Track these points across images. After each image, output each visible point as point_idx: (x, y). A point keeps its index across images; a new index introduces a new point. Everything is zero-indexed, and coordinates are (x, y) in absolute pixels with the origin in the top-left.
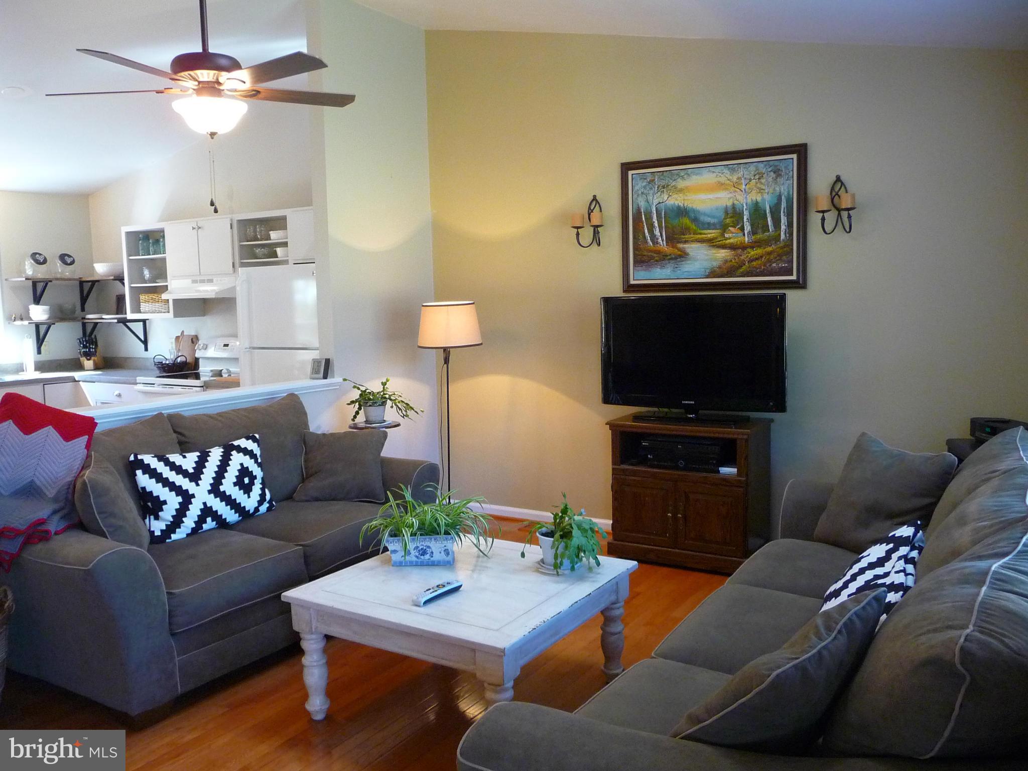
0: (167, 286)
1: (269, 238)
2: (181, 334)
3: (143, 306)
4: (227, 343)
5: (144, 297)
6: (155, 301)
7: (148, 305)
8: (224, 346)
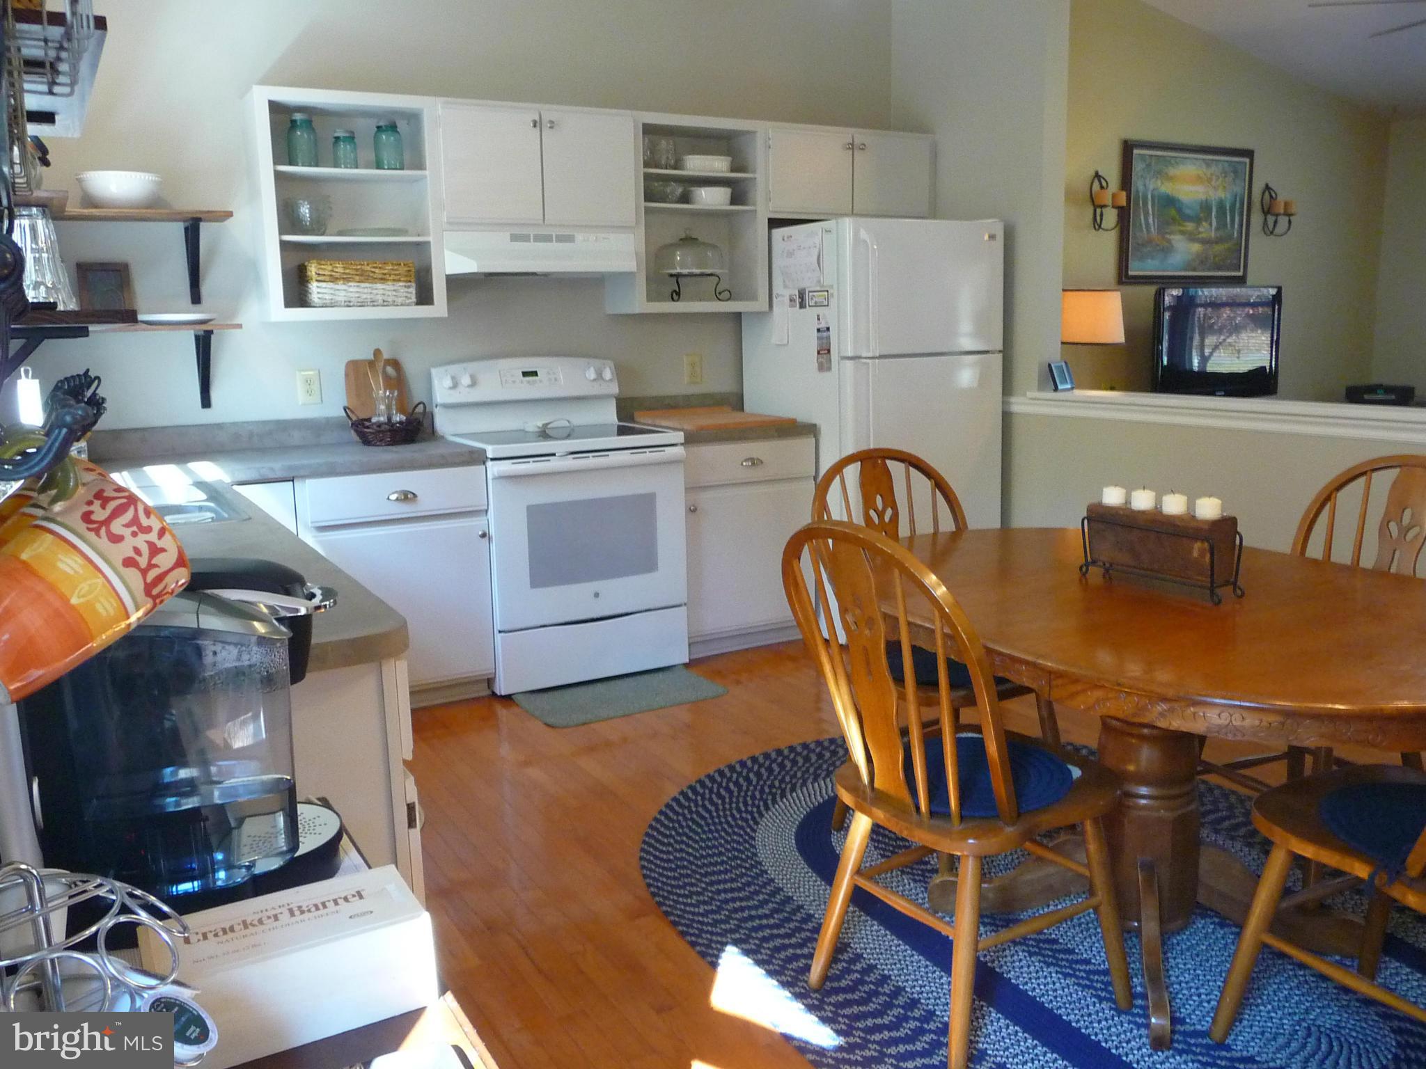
0: (428, 243)
1: (682, 166)
2: (373, 355)
3: (316, 290)
4: (532, 370)
5: (330, 268)
6: (372, 277)
7: (344, 287)
8: (525, 374)
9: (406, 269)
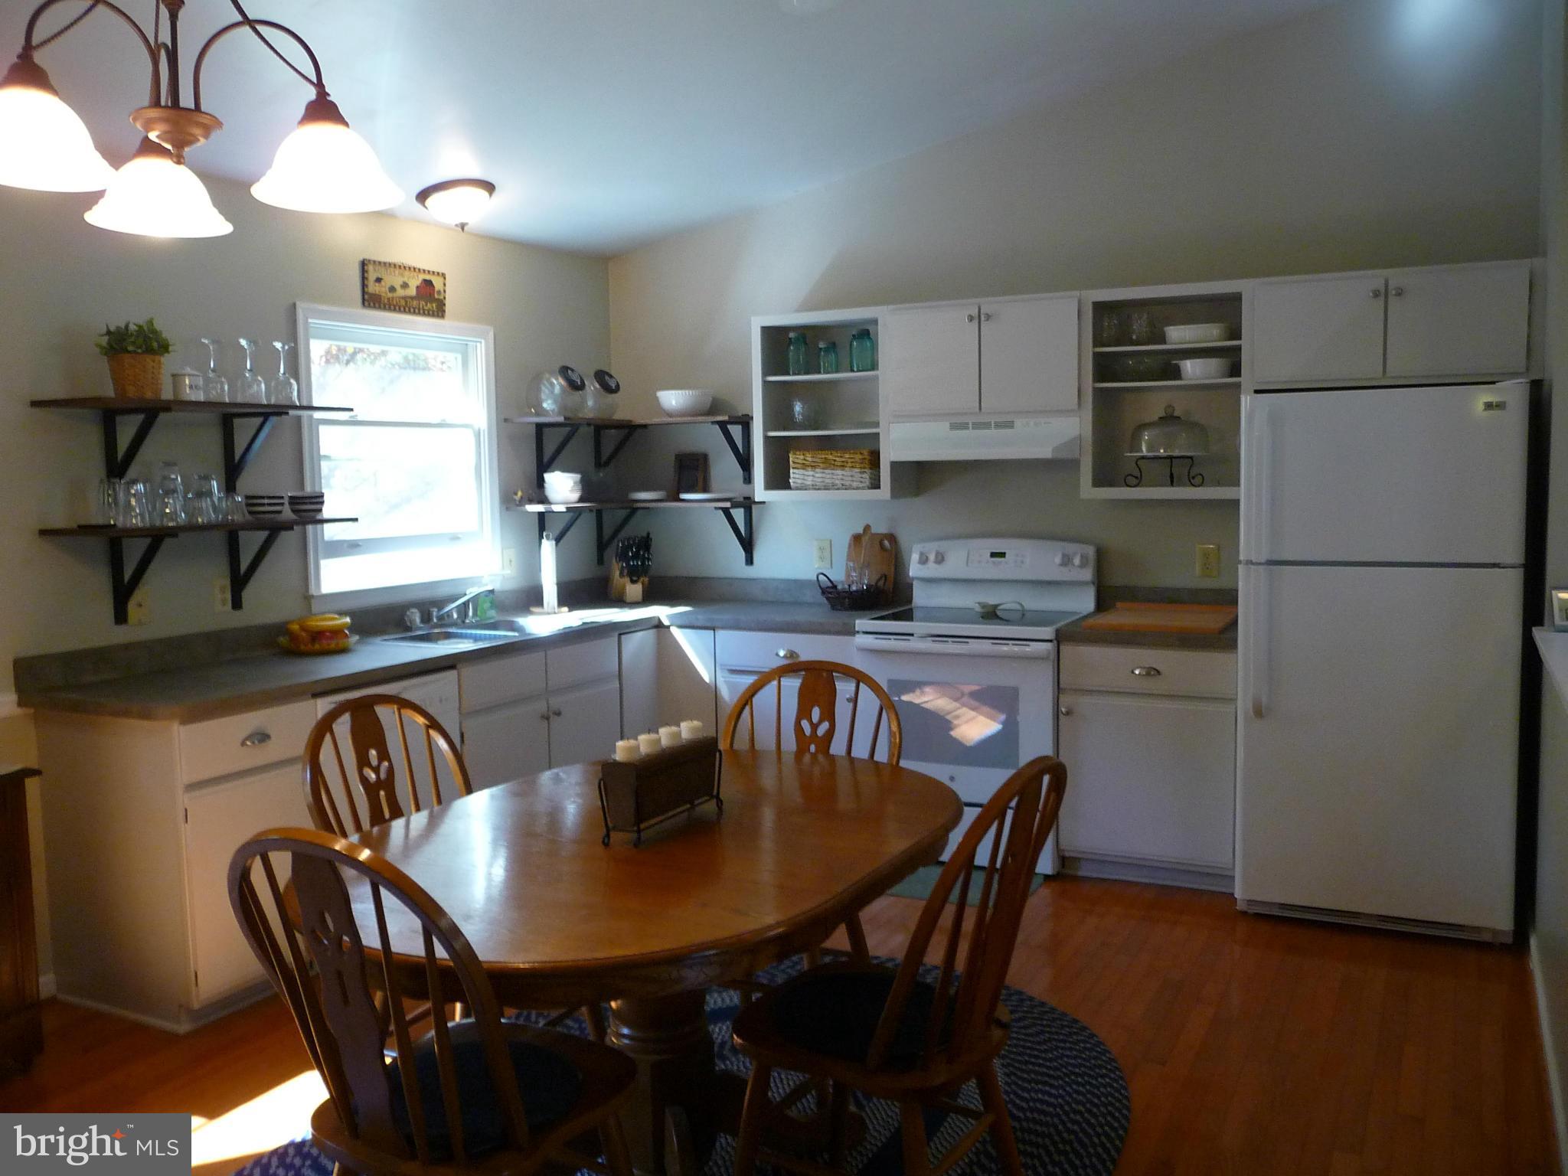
0: (878, 434)
1: (1163, 340)
2: (865, 530)
3: (795, 476)
4: (1003, 551)
5: (802, 457)
6: (834, 465)
7: (811, 473)
8: (993, 555)
9: (861, 457)
